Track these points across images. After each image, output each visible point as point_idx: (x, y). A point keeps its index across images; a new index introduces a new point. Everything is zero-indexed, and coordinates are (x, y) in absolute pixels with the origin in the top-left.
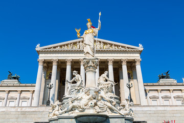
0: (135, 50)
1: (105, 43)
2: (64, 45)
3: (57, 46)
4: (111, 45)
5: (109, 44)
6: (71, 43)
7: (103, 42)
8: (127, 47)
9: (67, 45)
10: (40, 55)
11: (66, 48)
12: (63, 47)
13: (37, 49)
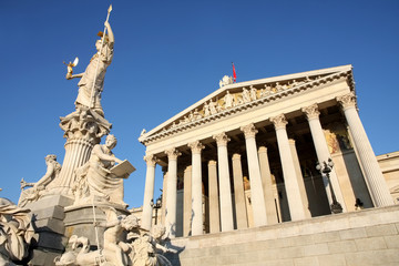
0: (331, 76)
1: (259, 87)
2: (182, 118)
3: (171, 124)
4: (273, 85)
5: (268, 84)
6: (193, 111)
7: (254, 86)
8: (310, 78)
9: (187, 115)
10: (148, 148)
11: (186, 122)
12: (181, 123)
13: (141, 139)
